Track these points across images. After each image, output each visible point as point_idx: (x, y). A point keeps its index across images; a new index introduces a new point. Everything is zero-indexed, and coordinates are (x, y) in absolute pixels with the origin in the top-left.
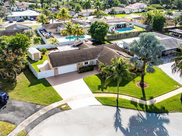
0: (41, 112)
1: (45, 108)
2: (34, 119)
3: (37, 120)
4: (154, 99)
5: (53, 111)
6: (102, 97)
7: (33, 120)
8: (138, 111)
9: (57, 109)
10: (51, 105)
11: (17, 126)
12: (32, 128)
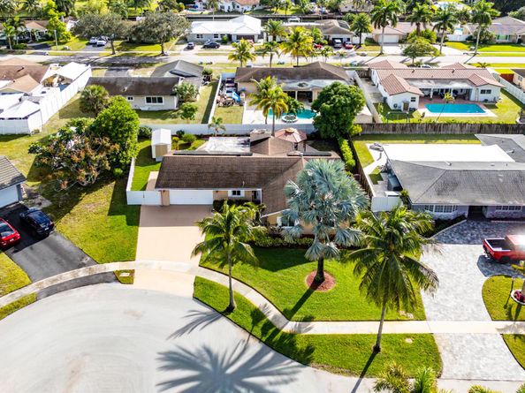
0: (82, 273)
1: (93, 267)
2: (62, 281)
3: (66, 285)
4: (312, 324)
5: (101, 277)
6: (208, 281)
7: (59, 282)
8: (248, 335)
9: (110, 275)
10: (107, 265)
11: (32, 282)
12: (48, 295)
